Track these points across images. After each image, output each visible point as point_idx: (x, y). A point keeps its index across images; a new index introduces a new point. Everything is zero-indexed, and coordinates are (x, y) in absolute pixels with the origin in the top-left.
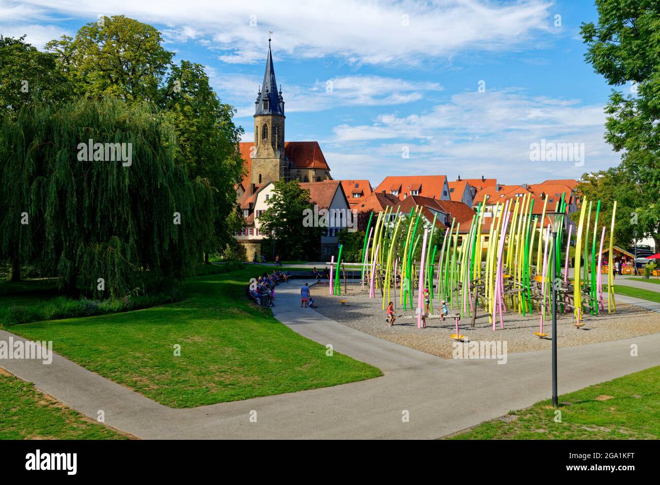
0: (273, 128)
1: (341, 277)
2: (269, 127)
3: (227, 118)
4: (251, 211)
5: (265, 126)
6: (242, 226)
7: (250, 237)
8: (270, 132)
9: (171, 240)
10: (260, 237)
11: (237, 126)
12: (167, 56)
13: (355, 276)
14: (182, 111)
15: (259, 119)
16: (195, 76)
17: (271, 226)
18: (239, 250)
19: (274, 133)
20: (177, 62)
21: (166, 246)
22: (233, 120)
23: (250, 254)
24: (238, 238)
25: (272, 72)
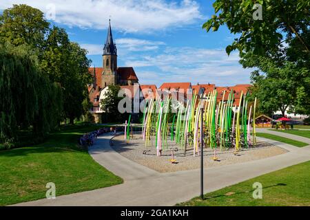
0: (111, 61)
1: (130, 131)
2: (110, 60)
3: (84, 55)
4: (98, 99)
5: (108, 60)
6: (91, 107)
7: (97, 112)
8: (110, 62)
10: (101, 112)
11: (89, 59)
12: (46, 24)
14: (53, 50)
15: (104, 56)
16: (60, 33)
17: (107, 106)
18: (91, 117)
19: (112, 63)
20: (51, 27)
22: (87, 56)
23: (96, 120)
24: (91, 112)
25: (111, 35)
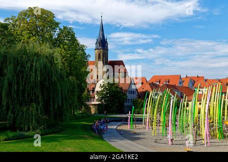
1: (134, 121)
2: (101, 54)
3: (83, 50)
4: (93, 91)
6: (90, 98)
7: (93, 103)
8: (102, 56)
9: (58, 104)
10: (97, 103)
11: (87, 54)
12: (57, 24)
13: (140, 121)
14: (63, 48)
15: (97, 51)
16: (69, 32)
17: (102, 98)
18: (88, 108)
20: (61, 26)
21: (56, 107)
22: (85, 51)
23: (93, 111)
24: (88, 103)
25: (103, 30)
